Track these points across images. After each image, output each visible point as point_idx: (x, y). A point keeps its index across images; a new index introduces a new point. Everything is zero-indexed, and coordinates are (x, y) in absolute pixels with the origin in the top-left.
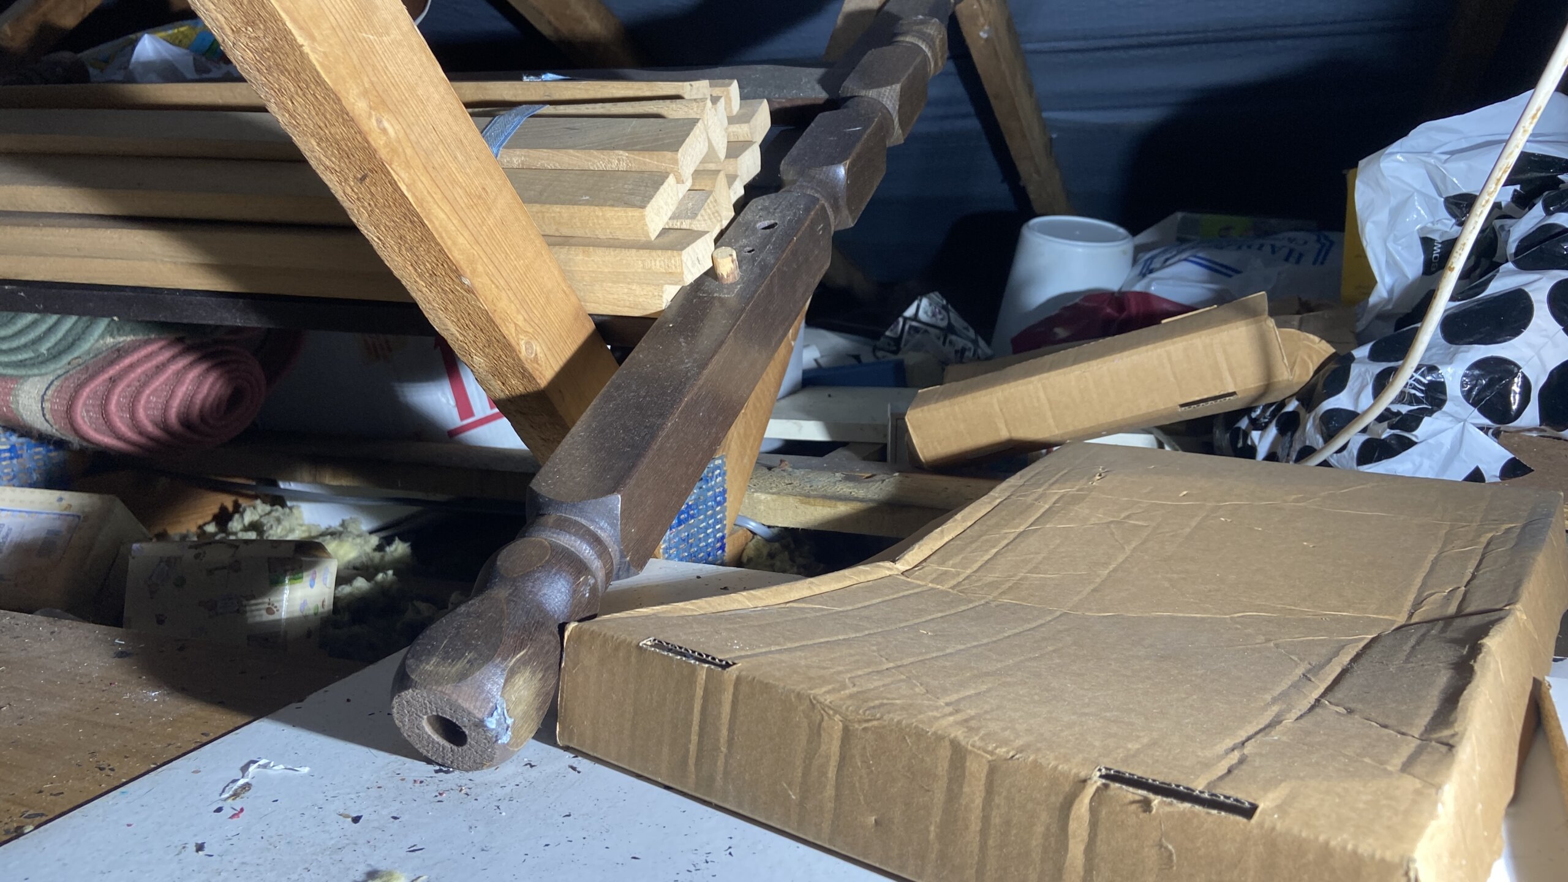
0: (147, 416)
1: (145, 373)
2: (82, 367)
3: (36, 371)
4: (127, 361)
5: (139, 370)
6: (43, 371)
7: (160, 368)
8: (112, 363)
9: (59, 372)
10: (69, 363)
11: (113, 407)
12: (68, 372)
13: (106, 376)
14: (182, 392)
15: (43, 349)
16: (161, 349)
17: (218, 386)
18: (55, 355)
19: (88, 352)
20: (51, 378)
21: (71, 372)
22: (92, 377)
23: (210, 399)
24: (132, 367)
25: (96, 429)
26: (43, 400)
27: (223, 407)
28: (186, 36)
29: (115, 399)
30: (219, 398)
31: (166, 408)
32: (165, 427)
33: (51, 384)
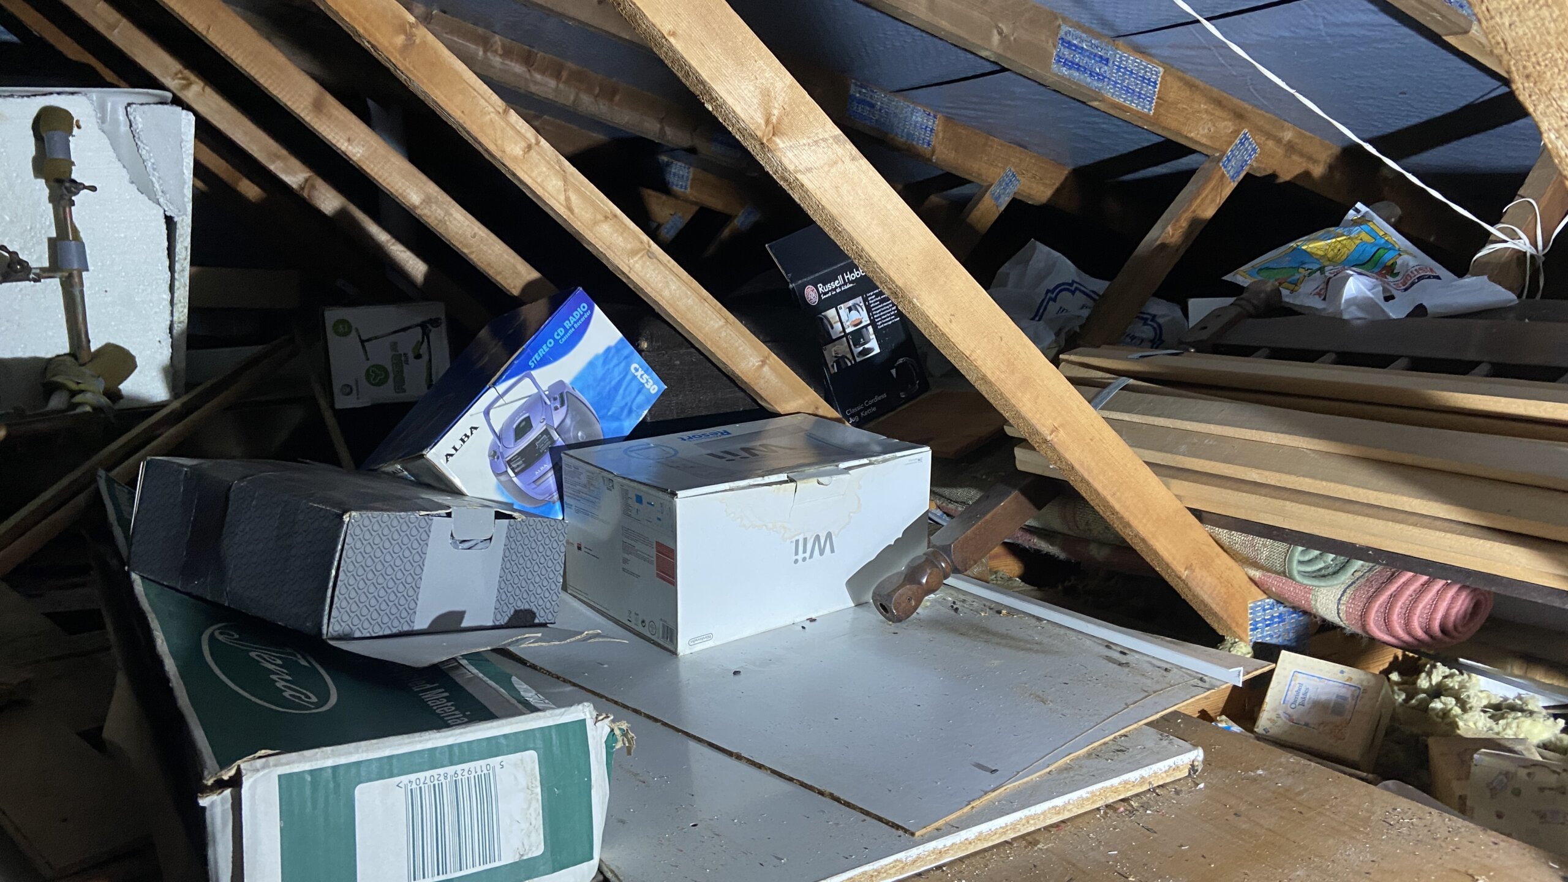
0: (1418, 623)
2: (1362, 580)
3: (1328, 583)
6: (1339, 581)
9: (1349, 582)
10: (1353, 575)
11: (1394, 616)
12: (1353, 584)
13: (1389, 592)
14: (1441, 610)
20: (1343, 587)
21: (1357, 583)
22: (1378, 592)
25: (1380, 630)
26: (1339, 603)
27: (1468, 616)
28: (1344, 246)
29: (1397, 610)
30: (1466, 611)
31: (1430, 619)
32: (1427, 631)
33: (1344, 591)
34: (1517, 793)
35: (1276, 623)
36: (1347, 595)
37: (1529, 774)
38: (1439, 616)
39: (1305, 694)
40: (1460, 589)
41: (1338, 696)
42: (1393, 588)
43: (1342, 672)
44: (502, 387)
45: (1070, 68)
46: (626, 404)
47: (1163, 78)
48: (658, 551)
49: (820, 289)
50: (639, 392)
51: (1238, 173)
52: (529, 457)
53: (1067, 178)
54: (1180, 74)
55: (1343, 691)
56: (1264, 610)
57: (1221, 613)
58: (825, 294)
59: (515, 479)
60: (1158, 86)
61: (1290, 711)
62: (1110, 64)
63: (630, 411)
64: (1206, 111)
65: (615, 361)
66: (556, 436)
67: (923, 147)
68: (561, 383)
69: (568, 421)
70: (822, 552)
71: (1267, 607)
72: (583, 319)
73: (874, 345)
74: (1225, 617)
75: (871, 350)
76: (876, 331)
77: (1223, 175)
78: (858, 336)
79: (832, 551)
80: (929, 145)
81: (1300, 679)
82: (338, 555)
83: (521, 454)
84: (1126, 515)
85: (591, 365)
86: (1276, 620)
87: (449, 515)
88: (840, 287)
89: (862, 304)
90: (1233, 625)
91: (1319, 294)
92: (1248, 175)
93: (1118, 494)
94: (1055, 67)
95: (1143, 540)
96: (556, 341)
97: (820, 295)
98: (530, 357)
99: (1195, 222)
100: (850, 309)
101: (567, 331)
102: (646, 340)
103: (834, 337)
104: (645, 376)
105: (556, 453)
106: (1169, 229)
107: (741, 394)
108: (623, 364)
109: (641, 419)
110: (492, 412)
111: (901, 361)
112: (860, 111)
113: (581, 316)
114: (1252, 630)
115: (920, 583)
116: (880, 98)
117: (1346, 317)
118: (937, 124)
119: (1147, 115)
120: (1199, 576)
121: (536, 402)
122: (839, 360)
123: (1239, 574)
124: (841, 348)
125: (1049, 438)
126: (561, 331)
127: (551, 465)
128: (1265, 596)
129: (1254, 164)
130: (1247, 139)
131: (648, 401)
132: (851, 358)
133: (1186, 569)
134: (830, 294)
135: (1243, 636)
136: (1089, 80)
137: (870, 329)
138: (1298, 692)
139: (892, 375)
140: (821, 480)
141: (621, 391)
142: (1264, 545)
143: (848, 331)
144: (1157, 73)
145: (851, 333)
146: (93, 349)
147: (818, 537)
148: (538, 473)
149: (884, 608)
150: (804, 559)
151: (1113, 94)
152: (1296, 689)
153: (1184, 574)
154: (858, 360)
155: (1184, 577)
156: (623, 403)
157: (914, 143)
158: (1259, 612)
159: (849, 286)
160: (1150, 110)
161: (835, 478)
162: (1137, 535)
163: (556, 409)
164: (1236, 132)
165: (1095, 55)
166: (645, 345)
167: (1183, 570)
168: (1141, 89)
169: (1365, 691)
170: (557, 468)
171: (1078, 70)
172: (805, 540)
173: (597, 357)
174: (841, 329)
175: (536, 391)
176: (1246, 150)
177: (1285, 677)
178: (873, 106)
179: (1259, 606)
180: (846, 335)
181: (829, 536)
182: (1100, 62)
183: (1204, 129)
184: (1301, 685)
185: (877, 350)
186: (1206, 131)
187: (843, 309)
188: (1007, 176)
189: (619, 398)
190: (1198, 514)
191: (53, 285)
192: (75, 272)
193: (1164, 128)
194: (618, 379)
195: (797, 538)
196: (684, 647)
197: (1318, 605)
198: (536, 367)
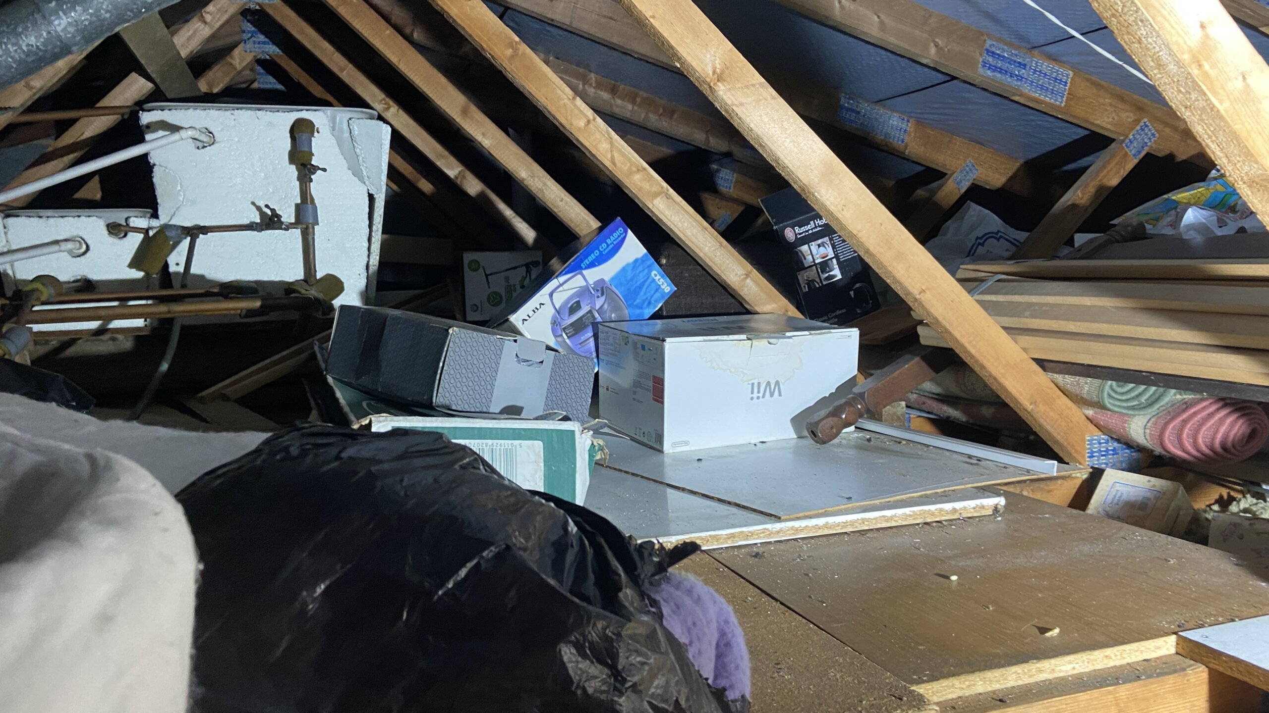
0: (1203, 441)
1: (1202, 419)
2: (1164, 412)
3: (1142, 413)
4: (1192, 411)
5: (1199, 416)
6: (1146, 412)
7: (1211, 415)
8: (1184, 411)
9: (1154, 414)
10: (1158, 409)
11: (1185, 436)
12: (1158, 414)
13: (1181, 418)
14: (1223, 430)
15: (1143, 399)
16: (1211, 404)
17: (1243, 427)
18: (1150, 404)
19: (1167, 404)
20: (1149, 417)
21: (1160, 414)
22: (1173, 418)
23: (1238, 435)
24: (1195, 414)
25: (1174, 447)
26: (1145, 428)
27: (1245, 440)
28: (1202, 195)
29: (1186, 431)
30: (1243, 434)
31: (1213, 438)
32: (1212, 449)
33: (1150, 419)
34: (1241, 537)
35: (1110, 454)
36: (1151, 422)
37: (1251, 524)
38: (1219, 436)
39: (1120, 497)
40: (1238, 418)
41: (1144, 498)
42: (1184, 416)
43: (1149, 481)
44: (562, 279)
45: (994, 71)
46: (647, 298)
47: (1072, 79)
48: (654, 382)
49: (797, 231)
50: (657, 290)
51: (1139, 152)
52: (577, 328)
53: (1018, 170)
54: (1087, 76)
55: (1148, 494)
56: (1100, 443)
57: (1062, 441)
58: (800, 234)
59: (567, 341)
60: (1068, 85)
61: (1108, 509)
62: (1028, 68)
63: (650, 303)
64: (1111, 104)
65: (641, 268)
66: (597, 315)
67: (897, 143)
68: (602, 280)
69: (606, 306)
70: (772, 395)
71: (1102, 441)
72: (620, 239)
73: (837, 273)
74: (1065, 444)
75: (834, 276)
76: (839, 263)
77: (1126, 153)
78: (825, 266)
79: (780, 395)
80: (903, 142)
81: (1118, 487)
82: (444, 354)
83: (572, 324)
84: (981, 359)
85: (624, 270)
86: (1111, 452)
87: (515, 341)
88: (812, 229)
89: (828, 242)
90: (1073, 451)
91: (1171, 225)
92: (1148, 154)
93: (974, 343)
94: (981, 70)
95: (995, 379)
96: (601, 252)
97: (796, 235)
98: (582, 261)
99: (1101, 189)
100: (819, 246)
101: (608, 245)
102: (665, 258)
103: (806, 266)
104: (662, 280)
105: (595, 325)
106: (1079, 193)
107: (733, 300)
108: (646, 271)
109: (657, 309)
110: (554, 295)
111: (858, 285)
112: (848, 116)
113: (619, 236)
114: (1089, 457)
115: (842, 418)
116: (864, 107)
117: (1185, 237)
118: (910, 126)
119: (1059, 107)
120: (1043, 410)
121: (584, 291)
122: (810, 283)
123: (1078, 414)
124: (812, 274)
125: (918, 297)
126: (604, 245)
127: (592, 334)
128: (1100, 433)
129: (1154, 146)
130: (1147, 126)
131: (663, 297)
132: (819, 281)
133: (1031, 404)
134: (804, 234)
135: (1082, 461)
136: (1009, 80)
137: (834, 261)
138: (1115, 496)
139: (850, 296)
140: (771, 341)
141: (644, 289)
142: (1086, 383)
143: (817, 262)
144: (1067, 76)
145: (820, 263)
146: (318, 277)
147: (768, 384)
148: (583, 338)
149: (814, 434)
150: (758, 398)
151: (1030, 90)
152: (1114, 494)
153: (1030, 408)
154: (824, 283)
155: (1029, 410)
156: (645, 298)
157: (891, 140)
158: (1095, 444)
159: (819, 229)
160: (1061, 102)
161: (781, 340)
162: (991, 375)
163: (598, 297)
164: (1137, 121)
165: (1015, 62)
166: (664, 261)
167: (1028, 405)
168: (1054, 87)
169: (1164, 493)
170: (596, 336)
171: (1000, 72)
172: (759, 384)
173: (628, 265)
174: (812, 260)
175: (584, 284)
176: (1146, 134)
177: (1107, 486)
178: (858, 113)
179: (1095, 440)
180: (815, 265)
181: (777, 383)
182: (1019, 67)
183: (1109, 118)
184: (1118, 490)
185: (839, 277)
186: (1111, 119)
187: (814, 246)
188: (967, 166)
189: (642, 293)
190: (1041, 363)
191: (297, 233)
192: (310, 226)
193: (1074, 117)
194: (642, 280)
195: (753, 381)
196: (667, 447)
197: (1131, 432)
198: (586, 268)
